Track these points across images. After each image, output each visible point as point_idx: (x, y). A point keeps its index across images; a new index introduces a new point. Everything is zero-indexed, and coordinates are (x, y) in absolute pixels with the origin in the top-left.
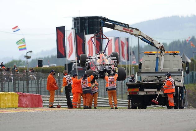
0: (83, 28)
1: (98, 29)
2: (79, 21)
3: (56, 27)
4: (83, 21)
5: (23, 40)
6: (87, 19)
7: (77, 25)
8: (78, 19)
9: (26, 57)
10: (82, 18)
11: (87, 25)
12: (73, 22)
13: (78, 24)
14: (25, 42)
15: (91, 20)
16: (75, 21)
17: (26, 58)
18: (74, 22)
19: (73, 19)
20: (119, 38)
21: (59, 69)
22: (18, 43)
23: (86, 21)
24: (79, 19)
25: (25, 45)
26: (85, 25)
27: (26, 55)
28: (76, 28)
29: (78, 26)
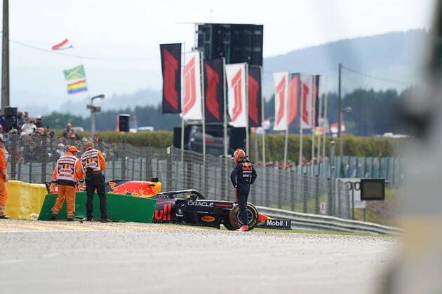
0: (219, 49)
1: (252, 53)
2: (211, 34)
3: (161, 45)
4: (219, 32)
5: (81, 70)
6: (229, 29)
7: (205, 42)
8: (209, 29)
9: (89, 107)
10: (217, 27)
11: (229, 42)
12: (197, 34)
13: (207, 39)
14: (84, 75)
15: (237, 32)
16: (201, 32)
17: (89, 110)
18: (199, 35)
19: (197, 28)
20: (299, 74)
21: (160, 138)
22: (67, 74)
23: (227, 34)
24: (211, 27)
25: (84, 81)
26: (225, 42)
27: (89, 103)
28: (203, 48)
29: (206, 45)
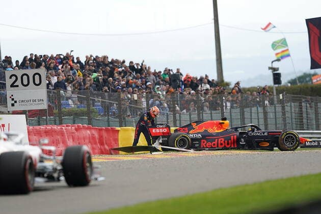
3: (306, 20)
5: (284, 42)
14: (287, 45)
17: (271, 70)
22: (274, 46)
25: (288, 50)
27: (271, 66)
